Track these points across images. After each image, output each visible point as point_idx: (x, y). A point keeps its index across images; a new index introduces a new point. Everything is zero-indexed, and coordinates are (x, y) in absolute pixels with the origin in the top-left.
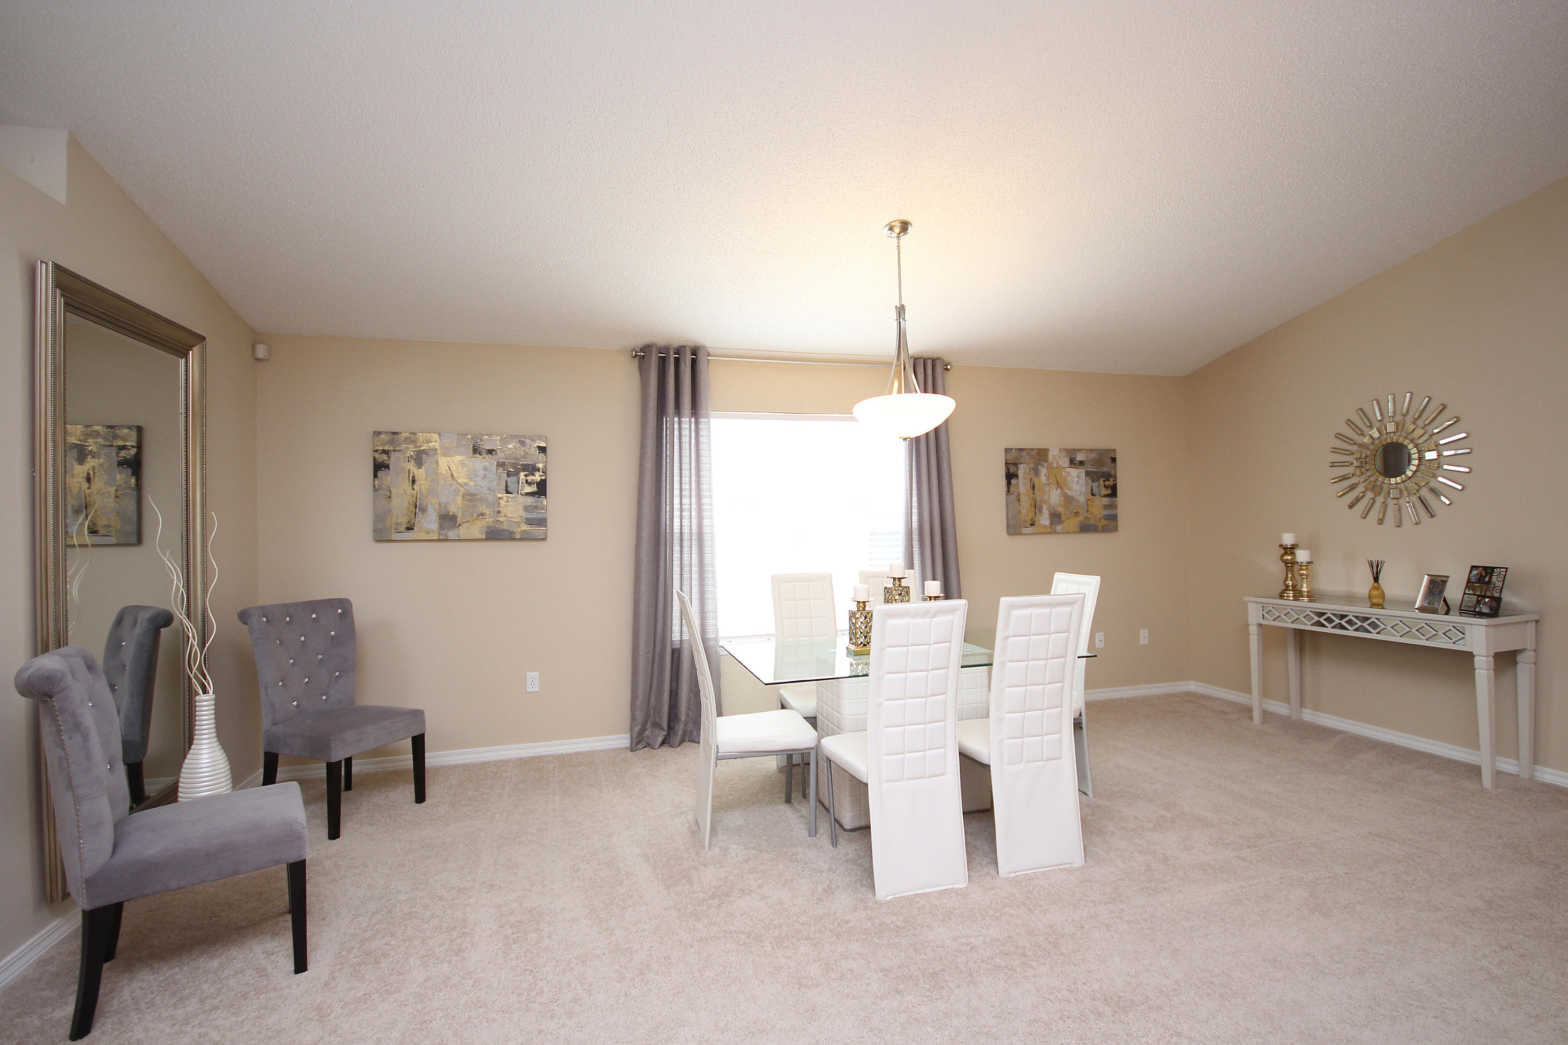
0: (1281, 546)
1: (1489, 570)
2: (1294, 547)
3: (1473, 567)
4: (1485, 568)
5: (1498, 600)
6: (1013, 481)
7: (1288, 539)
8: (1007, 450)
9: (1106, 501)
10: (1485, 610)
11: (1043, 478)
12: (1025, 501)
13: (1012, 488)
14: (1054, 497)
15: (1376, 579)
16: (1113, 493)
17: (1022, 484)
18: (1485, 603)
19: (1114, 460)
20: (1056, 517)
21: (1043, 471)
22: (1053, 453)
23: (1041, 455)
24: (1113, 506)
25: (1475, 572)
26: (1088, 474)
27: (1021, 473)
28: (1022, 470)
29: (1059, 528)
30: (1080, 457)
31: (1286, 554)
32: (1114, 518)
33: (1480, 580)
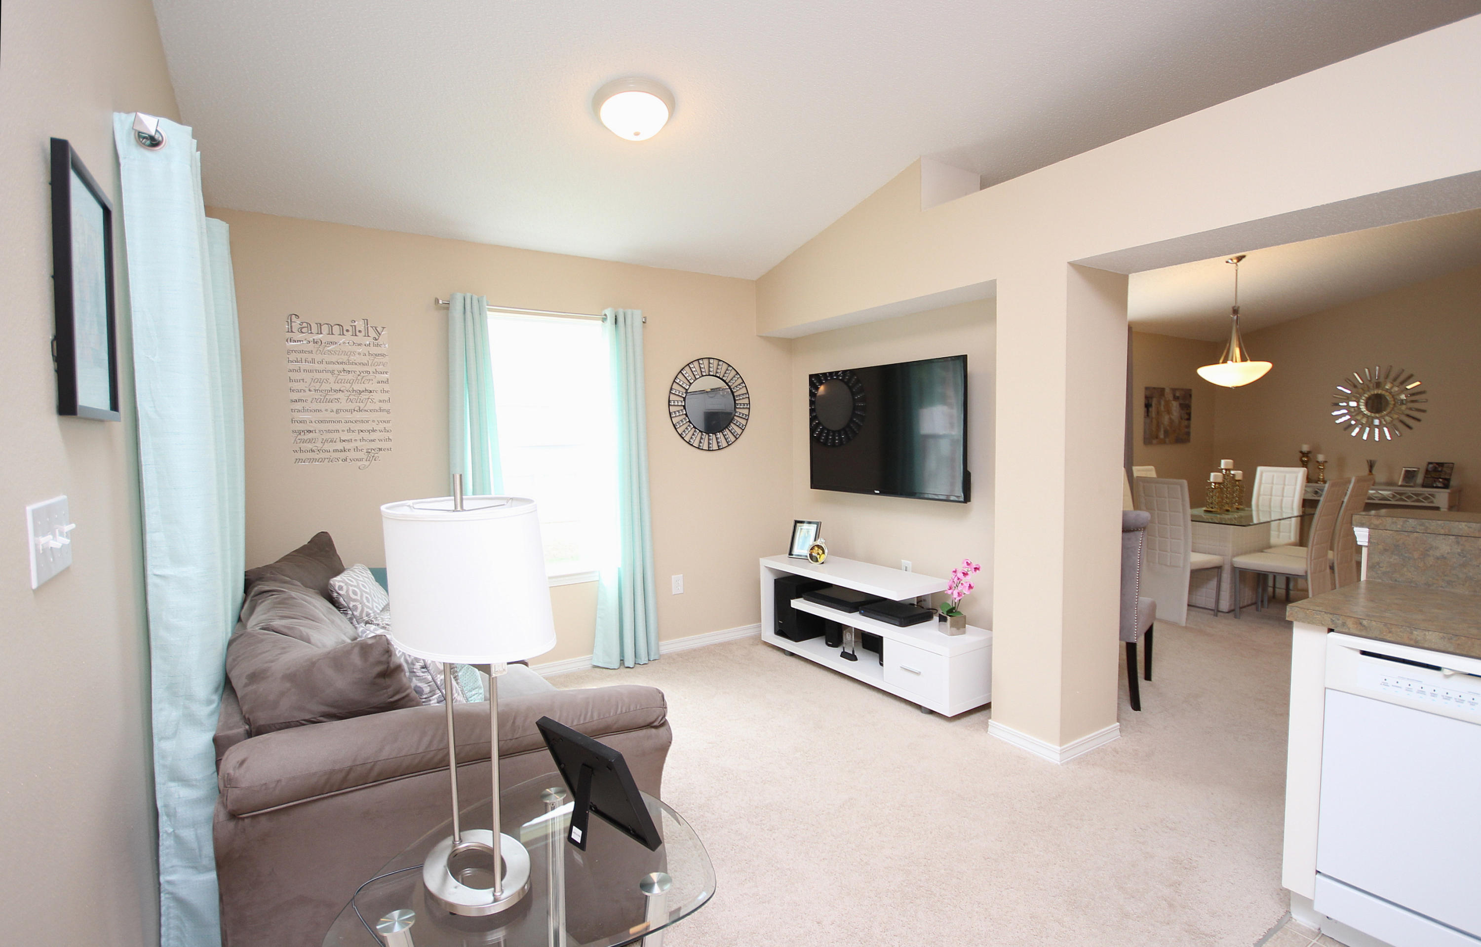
0: (1301, 452)
1: (1441, 465)
2: (1309, 452)
3: (1430, 463)
4: (1437, 464)
5: (1448, 480)
6: (1150, 409)
7: (1305, 448)
8: (1147, 388)
9: (1186, 423)
10: (1440, 485)
11: (1162, 408)
12: (1154, 421)
13: (1150, 414)
14: (1166, 419)
15: (1370, 471)
16: (1189, 419)
17: (1153, 410)
18: (1440, 482)
19: (1190, 396)
20: (1166, 433)
21: (1163, 403)
22: (1167, 391)
23: (1162, 390)
24: (1188, 427)
25: (1431, 466)
26: (1181, 405)
27: (1153, 405)
28: (1154, 402)
29: (1167, 440)
30: (1178, 394)
31: (1303, 457)
32: (1188, 434)
33: (1435, 470)
